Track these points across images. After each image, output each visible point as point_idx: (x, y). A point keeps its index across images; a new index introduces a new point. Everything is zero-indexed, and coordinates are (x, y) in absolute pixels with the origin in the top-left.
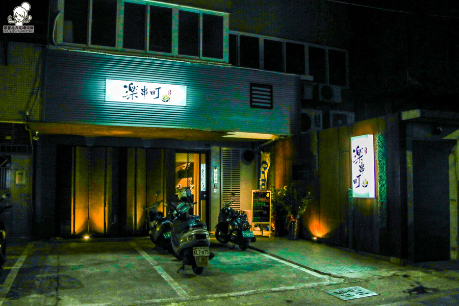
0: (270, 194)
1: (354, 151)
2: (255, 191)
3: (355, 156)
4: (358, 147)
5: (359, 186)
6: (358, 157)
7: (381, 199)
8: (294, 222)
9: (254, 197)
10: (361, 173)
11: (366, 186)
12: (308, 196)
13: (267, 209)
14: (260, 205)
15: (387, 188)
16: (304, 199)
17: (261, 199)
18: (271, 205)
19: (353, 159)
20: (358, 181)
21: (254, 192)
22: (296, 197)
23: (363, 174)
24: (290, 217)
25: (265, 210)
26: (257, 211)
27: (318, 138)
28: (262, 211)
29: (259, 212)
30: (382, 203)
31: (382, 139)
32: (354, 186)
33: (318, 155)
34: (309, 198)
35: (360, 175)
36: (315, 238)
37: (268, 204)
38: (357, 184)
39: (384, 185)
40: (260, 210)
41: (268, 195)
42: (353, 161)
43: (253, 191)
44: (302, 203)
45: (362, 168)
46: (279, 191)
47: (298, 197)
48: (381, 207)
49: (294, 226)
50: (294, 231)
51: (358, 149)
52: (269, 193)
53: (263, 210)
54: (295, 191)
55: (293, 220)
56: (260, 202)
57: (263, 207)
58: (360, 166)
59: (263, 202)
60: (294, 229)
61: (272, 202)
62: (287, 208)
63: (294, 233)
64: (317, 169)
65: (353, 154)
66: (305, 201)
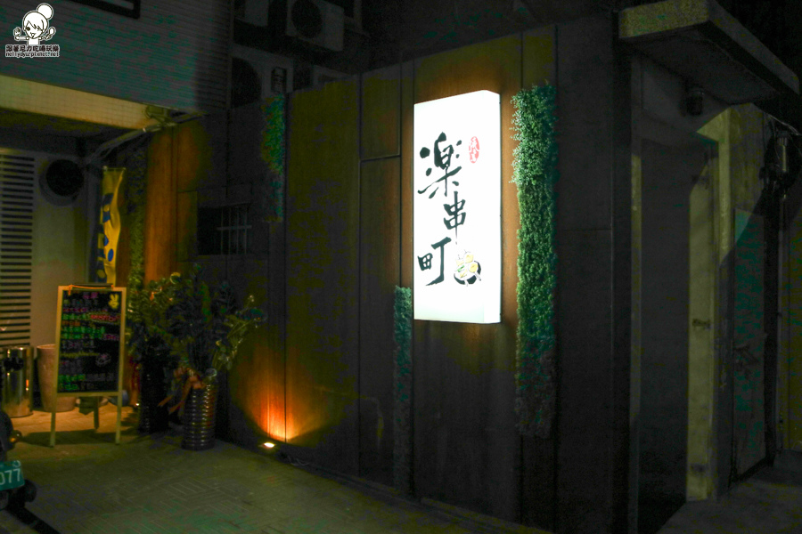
0: (121, 298)
1: (425, 153)
2: (66, 288)
3: (429, 172)
4: (442, 137)
5: (440, 279)
6: (439, 172)
7: (530, 325)
8: (200, 392)
9: (67, 310)
10: (450, 233)
11: (472, 280)
12: (246, 308)
13: (111, 348)
14: (86, 334)
15: (557, 291)
16: (233, 317)
17: (90, 316)
18: (124, 332)
19: (420, 180)
20: (436, 262)
21: (65, 292)
22: (206, 311)
23: (461, 236)
24: (186, 377)
25: (102, 353)
26: (76, 355)
27: (287, 118)
28: (92, 354)
29: (82, 358)
30: (532, 345)
31: (541, 105)
32: (421, 278)
33: (285, 169)
34: (249, 315)
35: (447, 240)
36: (270, 445)
37: (115, 330)
38: (434, 273)
39: (542, 278)
40: (86, 350)
41: (114, 302)
42: (418, 185)
43: (61, 289)
44: (227, 329)
45: (455, 212)
46: (153, 287)
47: (214, 310)
48: (525, 359)
49: (200, 403)
50: (199, 421)
51: (442, 146)
52: (119, 294)
53: (95, 351)
54: (205, 288)
55: (197, 386)
56: (86, 324)
57: (96, 341)
58: (447, 208)
59: (98, 326)
60: (199, 411)
61: (129, 322)
62: (176, 345)
63: (199, 426)
64: (281, 219)
65: (420, 165)
66: (238, 324)
